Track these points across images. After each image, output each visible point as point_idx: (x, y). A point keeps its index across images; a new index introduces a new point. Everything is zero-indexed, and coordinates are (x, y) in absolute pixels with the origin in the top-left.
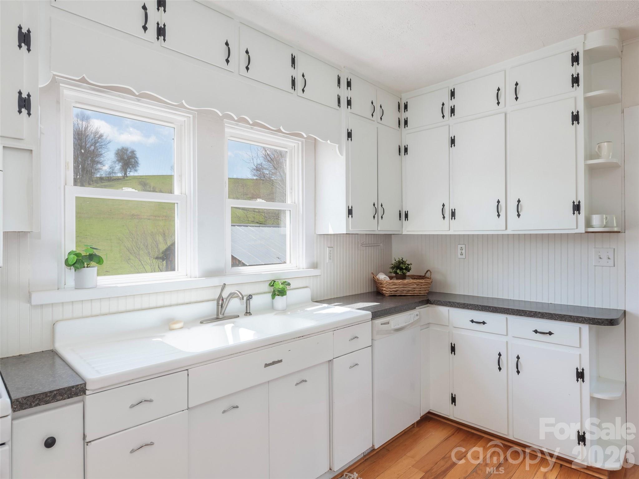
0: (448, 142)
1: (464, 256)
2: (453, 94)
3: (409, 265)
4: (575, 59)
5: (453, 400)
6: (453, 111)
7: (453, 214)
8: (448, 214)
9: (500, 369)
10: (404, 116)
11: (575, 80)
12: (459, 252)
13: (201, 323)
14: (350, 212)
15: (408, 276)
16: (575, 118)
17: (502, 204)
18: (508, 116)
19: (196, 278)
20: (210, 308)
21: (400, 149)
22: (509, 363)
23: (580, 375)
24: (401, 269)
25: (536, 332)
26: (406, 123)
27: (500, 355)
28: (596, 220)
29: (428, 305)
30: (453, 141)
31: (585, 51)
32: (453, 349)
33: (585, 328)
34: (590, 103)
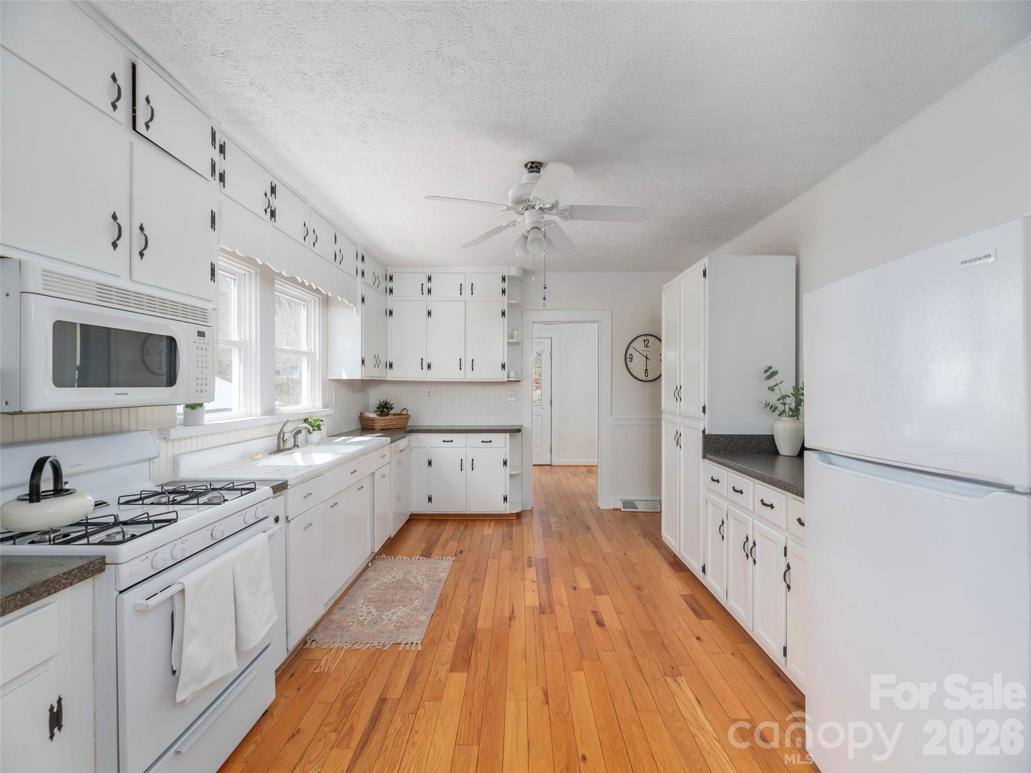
0: (426, 313)
1: (430, 397)
2: (430, 279)
3: (392, 404)
4: (504, 279)
5: (430, 499)
6: (429, 291)
7: (429, 366)
8: (425, 366)
9: (462, 470)
10: (390, 285)
11: (504, 292)
12: (428, 394)
13: (270, 454)
14: (363, 362)
15: (391, 414)
16: (503, 314)
17: (463, 361)
18: (467, 303)
19: (257, 416)
20: (272, 442)
21: (386, 311)
22: (467, 465)
23: (505, 463)
24: (387, 408)
25: (483, 442)
26: (391, 291)
27: (462, 460)
28: (512, 374)
29: (412, 434)
30: (429, 313)
31: (509, 276)
32: (430, 463)
33: (508, 435)
34: (509, 305)
